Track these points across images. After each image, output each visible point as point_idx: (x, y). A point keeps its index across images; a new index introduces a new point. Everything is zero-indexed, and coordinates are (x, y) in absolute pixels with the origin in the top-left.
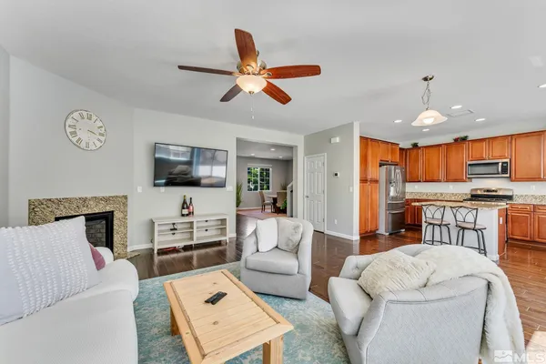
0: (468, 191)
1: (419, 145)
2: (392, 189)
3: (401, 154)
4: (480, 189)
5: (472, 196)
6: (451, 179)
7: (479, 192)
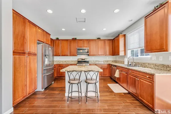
0: (76, 60)
1: (59, 39)
2: (46, 60)
3: (51, 42)
4: (81, 59)
5: (78, 61)
6: (72, 55)
7: (80, 60)
